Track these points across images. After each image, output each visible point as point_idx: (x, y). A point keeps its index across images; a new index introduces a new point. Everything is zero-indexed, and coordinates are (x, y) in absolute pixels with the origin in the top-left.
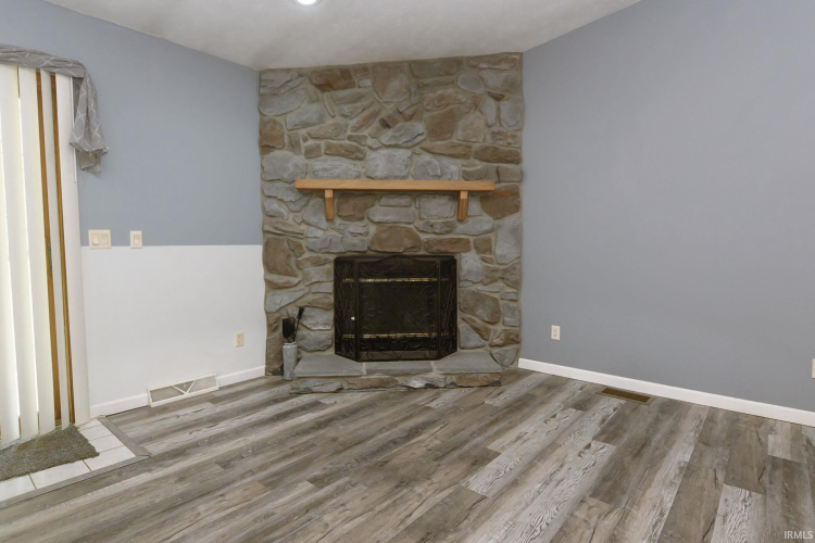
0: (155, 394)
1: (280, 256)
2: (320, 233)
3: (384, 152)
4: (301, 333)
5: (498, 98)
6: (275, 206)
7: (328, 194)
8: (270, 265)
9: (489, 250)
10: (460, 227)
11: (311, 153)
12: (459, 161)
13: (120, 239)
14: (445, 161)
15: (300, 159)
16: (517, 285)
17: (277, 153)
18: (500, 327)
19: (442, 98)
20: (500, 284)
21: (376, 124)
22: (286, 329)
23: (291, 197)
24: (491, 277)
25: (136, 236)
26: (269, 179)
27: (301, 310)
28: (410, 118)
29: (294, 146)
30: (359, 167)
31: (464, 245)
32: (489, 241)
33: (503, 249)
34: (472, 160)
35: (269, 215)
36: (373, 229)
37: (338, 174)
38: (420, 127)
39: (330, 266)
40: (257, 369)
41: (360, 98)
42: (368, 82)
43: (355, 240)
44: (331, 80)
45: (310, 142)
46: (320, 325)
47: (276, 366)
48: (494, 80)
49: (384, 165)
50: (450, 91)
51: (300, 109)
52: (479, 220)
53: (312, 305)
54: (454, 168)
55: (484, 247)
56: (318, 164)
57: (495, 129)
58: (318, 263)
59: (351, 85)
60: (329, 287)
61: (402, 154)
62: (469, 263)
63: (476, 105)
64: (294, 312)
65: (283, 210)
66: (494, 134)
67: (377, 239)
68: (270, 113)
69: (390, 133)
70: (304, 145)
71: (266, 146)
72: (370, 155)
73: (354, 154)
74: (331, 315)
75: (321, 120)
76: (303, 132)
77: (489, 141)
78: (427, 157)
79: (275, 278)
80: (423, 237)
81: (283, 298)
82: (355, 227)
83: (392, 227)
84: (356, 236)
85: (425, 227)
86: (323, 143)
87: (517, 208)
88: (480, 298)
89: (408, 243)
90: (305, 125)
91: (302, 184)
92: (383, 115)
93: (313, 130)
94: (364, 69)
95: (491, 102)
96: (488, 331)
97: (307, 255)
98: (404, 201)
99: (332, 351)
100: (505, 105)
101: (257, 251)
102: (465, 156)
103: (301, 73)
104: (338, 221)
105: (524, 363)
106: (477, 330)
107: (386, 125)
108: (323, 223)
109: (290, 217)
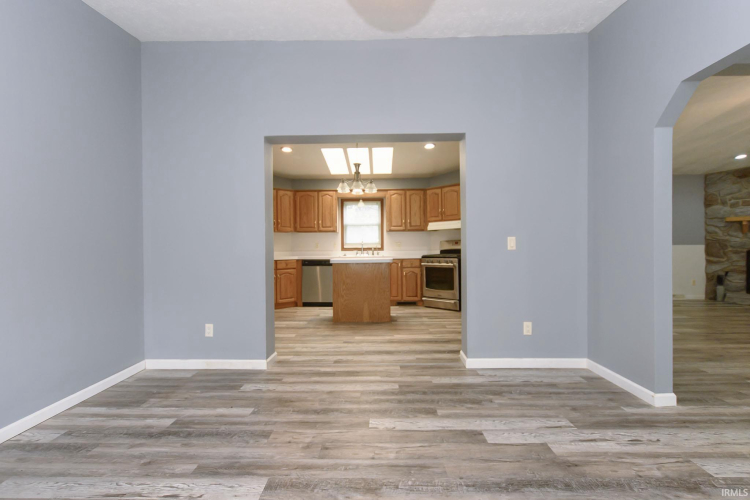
1: (714, 249)
2: (738, 240)
4: (726, 282)
6: (712, 229)
7: (744, 223)
8: (708, 253)
11: (733, 206)
15: (727, 209)
17: (714, 207)
22: (716, 280)
23: (723, 225)
26: (709, 217)
27: (727, 273)
29: (724, 203)
35: (707, 232)
39: (744, 254)
40: (702, 296)
44: (746, 173)
45: (733, 201)
46: (738, 280)
47: (712, 296)
51: (727, 188)
53: (733, 271)
56: (738, 210)
58: (736, 253)
60: (743, 263)
64: (723, 274)
65: (717, 230)
68: (712, 190)
70: (729, 203)
71: (708, 204)
74: (744, 276)
75: (740, 191)
76: (728, 197)
79: (712, 259)
81: (716, 268)
86: (740, 201)
90: (730, 194)
91: (728, 219)
93: (734, 195)
97: (730, 249)
99: (744, 292)
101: (701, 248)
103: (728, 173)
108: (741, 235)
109: (720, 233)
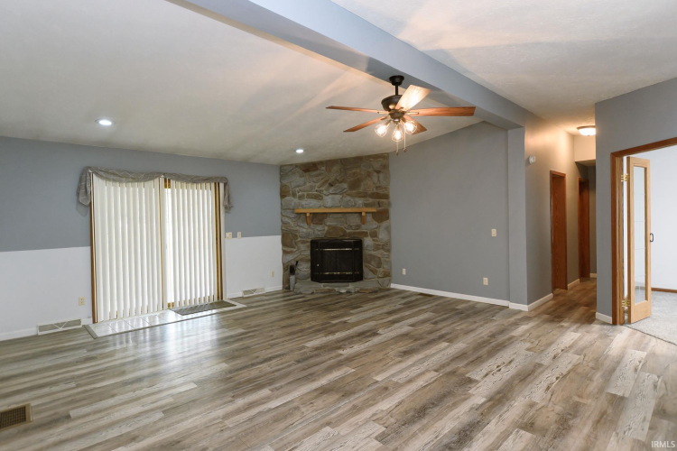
0: (245, 292)
1: (288, 241)
2: (304, 230)
3: (330, 196)
4: (297, 271)
5: (378, 172)
6: (287, 220)
7: (308, 215)
8: (284, 244)
9: (376, 236)
10: (363, 226)
11: (301, 198)
12: (362, 199)
13: (234, 236)
14: (357, 199)
15: (296, 200)
16: (389, 251)
17: (287, 198)
18: (381, 270)
19: (354, 173)
20: (382, 251)
21: (327, 185)
22: (290, 269)
23: (293, 216)
24: (377, 247)
25: (239, 234)
26: (283, 208)
27: (297, 262)
28: (341, 182)
29: (294, 195)
30: (321, 203)
31: (365, 234)
32: (376, 232)
33: (382, 236)
34: (368, 198)
35: (283, 223)
36: (326, 228)
37: (312, 206)
38: (345, 186)
39: (309, 244)
40: (279, 287)
41: (320, 175)
42: (324, 168)
43: (319, 233)
44: (309, 168)
45: (301, 193)
46: (305, 268)
47: (287, 286)
48: (376, 165)
49: (331, 202)
50: (358, 170)
51: (296, 180)
52: (371, 224)
53: (301, 260)
54: (360, 202)
55: (374, 235)
56: (303, 202)
57: (378, 185)
58: (303, 242)
59: (317, 169)
60: (308, 253)
61: (338, 197)
62: (368, 242)
63: (369, 175)
64: (294, 263)
65: (289, 221)
66: (377, 188)
67: (328, 232)
68: (285, 182)
69: (333, 188)
70: (298, 194)
71: (283, 195)
72: (325, 198)
73: (318, 197)
74: (309, 265)
75: (305, 184)
76: (297, 189)
77: (375, 191)
78: (349, 198)
79: (286, 249)
80: (348, 231)
81: (290, 258)
82: (319, 227)
83: (334, 228)
84: (319, 231)
85: (349, 227)
86: (305, 193)
87: (388, 218)
88: (373, 257)
89: (341, 234)
90: (298, 186)
91: (297, 211)
92: (330, 181)
93: (301, 188)
94: (321, 163)
95: (375, 174)
96: (376, 271)
97: (299, 239)
98: (340, 215)
99: (310, 280)
100: (381, 176)
101: (279, 238)
102: (365, 197)
103: (296, 166)
104: (312, 225)
105: (393, 286)
106: (371, 271)
107: (331, 185)
108: (306, 226)
109: (292, 224)
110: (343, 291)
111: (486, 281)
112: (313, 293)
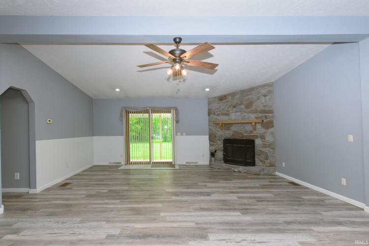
0: (187, 163)
1: (212, 138)
2: (220, 133)
3: (234, 113)
4: (215, 156)
5: (265, 96)
6: (211, 127)
7: (221, 124)
8: (210, 140)
9: (264, 138)
10: (255, 132)
11: (218, 115)
12: (254, 114)
13: (182, 135)
14: (250, 114)
15: (216, 117)
16: (273, 149)
17: (211, 116)
18: (268, 161)
19: (249, 98)
20: (268, 148)
21: (232, 107)
22: (213, 154)
23: (214, 125)
24: (265, 146)
25: (184, 134)
26: (210, 121)
27: (216, 151)
28: (240, 105)
29: (215, 114)
30: (228, 117)
31: (257, 137)
32: (264, 136)
33: (269, 138)
34: (258, 114)
35: (210, 129)
36: (232, 132)
37: (224, 119)
38: (243, 107)
39: (222, 141)
40: (207, 163)
41: (228, 101)
42: (230, 97)
43: (228, 135)
44: (222, 98)
45: (218, 113)
46: (220, 154)
47: (210, 164)
48: (264, 91)
49: (234, 116)
50: (251, 96)
51: (216, 106)
52: (260, 130)
53: (218, 150)
54: (253, 116)
55: (263, 137)
56: (219, 118)
57: (265, 104)
58: (220, 140)
59: (226, 99)
60: (222, 146)
61: (239, 113)
62: (258, 142)
63: (258, 98)
64: (214, 151)
65: (213, 128)
66: (264, 106)
67: (233, 135)
68: (210, 107)
69: (235, 109)
70: (216, 113)
71: (209, 114)
72: (231, 114)
73: (227, 114)
74: (222, 153)
75: (220, 107)
76: (216, 110)
77: (263, 109)
78: (245, 114)
79: (211, 143)
80: (245, 134)
81: (213, 148)
82: (228, 132)
83: (237, 132)
84: (228, 134)
85: (245, 132)
86: (220, 113)
87: (273, 126)
88: (262, 152)
89: (241, 136)
90: (217, 109)
91: (216, 122)
92: (234, 105)
94: (229, 95)
95: (263, 97)
96: (265, 162)
97: (217, 138)
98: (240, 125)
99: (223, 161)
100: (267, 98)
101: (208, 137)
102: (255, 113)
103: (216, 98)
104: (224, 130)
105: (277, 173)
106: (261, 161)
107: (234, 107)
108: (221, 131)
109: (214, 130)
110: (236, 170)
111: (344, 181)
112: (219, 169)
